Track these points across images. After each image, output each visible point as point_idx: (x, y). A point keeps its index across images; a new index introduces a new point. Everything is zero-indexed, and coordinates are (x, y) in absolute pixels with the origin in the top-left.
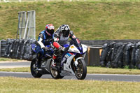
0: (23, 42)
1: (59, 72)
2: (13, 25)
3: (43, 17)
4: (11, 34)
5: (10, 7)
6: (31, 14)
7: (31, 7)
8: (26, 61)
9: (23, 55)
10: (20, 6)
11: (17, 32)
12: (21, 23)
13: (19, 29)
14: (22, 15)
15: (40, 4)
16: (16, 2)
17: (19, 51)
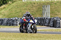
0: (45, 18)
1: (26, 31)
2: (40, 11)
3: (53, 7)
4: (39, 15)
5: (39, 3)
6: (48, 7)
7: (48, 3)
8: (46, 27)
9: (45, 24)
10: (43, 3)
11: (42, 14)
12: (43, 10)
13: (43, 13)
14: (44, 7)
15: (52, 2)
16: (41, 1)
17: (43, 22)
